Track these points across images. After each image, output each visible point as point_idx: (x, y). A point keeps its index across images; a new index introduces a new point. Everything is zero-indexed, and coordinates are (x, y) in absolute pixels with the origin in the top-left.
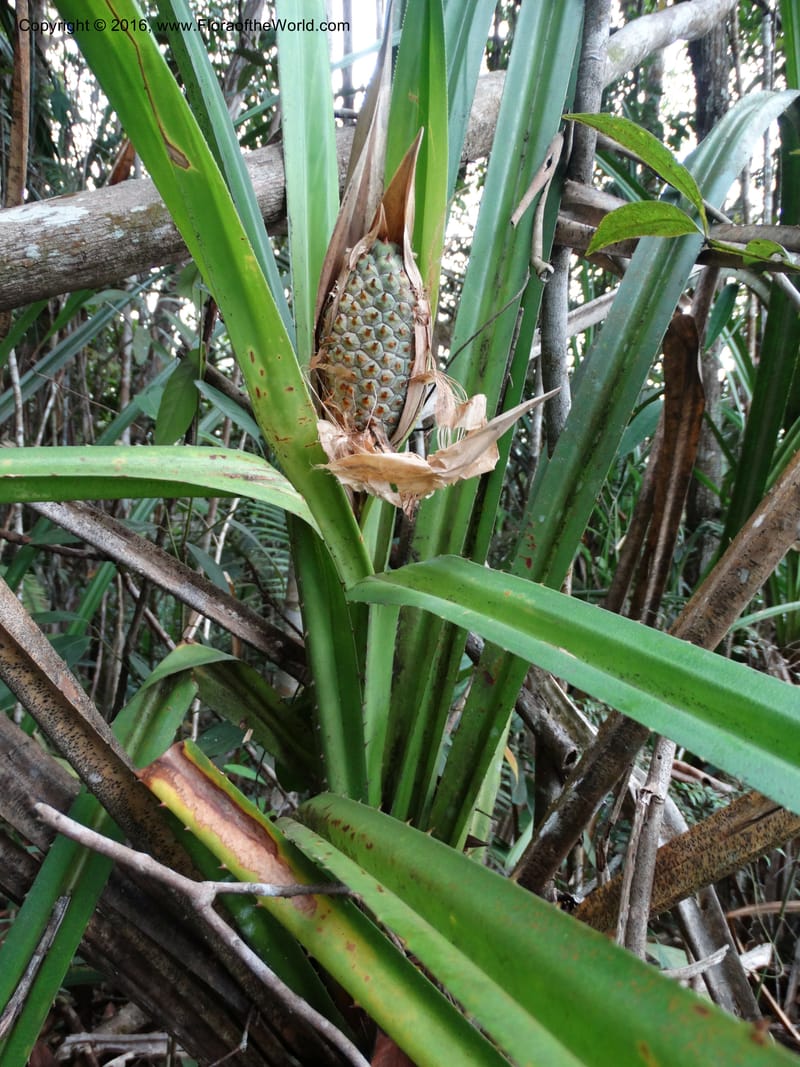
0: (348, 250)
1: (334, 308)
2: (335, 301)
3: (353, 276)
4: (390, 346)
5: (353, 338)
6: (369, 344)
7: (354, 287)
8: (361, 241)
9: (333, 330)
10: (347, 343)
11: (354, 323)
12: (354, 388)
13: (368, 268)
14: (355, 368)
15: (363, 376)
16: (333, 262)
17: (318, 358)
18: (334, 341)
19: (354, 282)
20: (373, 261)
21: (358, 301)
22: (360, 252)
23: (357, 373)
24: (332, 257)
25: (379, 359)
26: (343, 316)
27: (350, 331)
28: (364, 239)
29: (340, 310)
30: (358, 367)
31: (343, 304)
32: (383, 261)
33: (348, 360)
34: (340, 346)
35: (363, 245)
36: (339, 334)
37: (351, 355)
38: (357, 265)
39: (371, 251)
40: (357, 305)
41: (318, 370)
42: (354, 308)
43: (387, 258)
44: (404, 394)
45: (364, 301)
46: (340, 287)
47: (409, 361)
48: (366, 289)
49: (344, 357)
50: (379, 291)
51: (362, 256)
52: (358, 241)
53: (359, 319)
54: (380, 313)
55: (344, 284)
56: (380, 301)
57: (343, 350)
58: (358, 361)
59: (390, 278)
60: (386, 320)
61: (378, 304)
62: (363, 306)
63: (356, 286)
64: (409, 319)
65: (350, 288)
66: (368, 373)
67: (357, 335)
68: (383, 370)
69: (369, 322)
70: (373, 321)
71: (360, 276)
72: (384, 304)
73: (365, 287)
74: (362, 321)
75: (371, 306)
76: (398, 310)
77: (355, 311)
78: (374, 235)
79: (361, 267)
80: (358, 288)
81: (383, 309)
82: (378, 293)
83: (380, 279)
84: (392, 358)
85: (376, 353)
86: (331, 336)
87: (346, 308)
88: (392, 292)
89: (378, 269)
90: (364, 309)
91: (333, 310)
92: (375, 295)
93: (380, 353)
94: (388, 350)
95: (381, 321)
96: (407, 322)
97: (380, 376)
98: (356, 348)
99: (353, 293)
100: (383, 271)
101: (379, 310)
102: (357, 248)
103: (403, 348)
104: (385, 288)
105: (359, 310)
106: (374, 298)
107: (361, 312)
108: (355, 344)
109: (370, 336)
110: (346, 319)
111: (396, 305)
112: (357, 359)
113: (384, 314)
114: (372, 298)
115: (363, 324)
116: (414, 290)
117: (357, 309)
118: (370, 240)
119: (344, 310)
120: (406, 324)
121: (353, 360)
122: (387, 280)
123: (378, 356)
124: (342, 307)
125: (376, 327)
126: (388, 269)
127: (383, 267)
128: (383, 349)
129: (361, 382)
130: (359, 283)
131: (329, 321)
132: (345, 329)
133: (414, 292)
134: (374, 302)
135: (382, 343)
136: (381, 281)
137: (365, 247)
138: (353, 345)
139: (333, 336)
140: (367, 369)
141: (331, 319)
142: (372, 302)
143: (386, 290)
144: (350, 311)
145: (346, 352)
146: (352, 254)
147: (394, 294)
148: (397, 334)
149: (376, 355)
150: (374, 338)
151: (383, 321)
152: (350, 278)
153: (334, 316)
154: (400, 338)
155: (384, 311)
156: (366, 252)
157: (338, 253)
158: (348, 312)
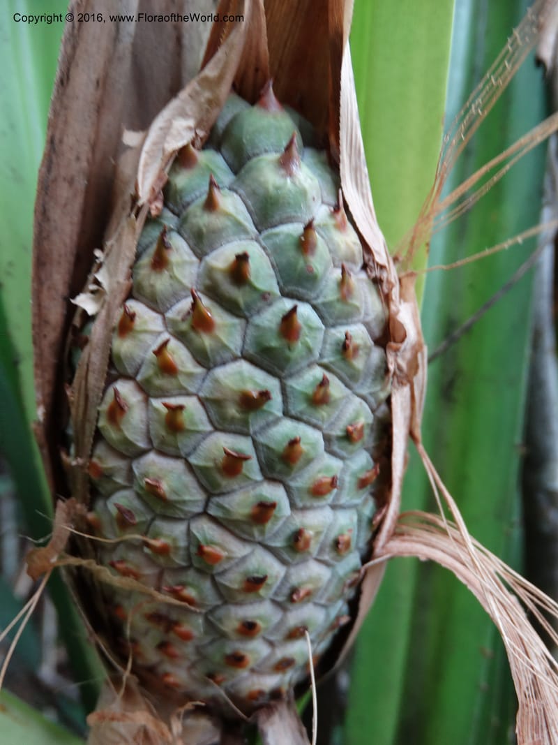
0: (130, 138)
1: (91, 358)
2: (96, 331)
3: (155, 233)
5: (174, 481)
7: (161, 283)
8: (175, 104)
10: (152, 496)
13: (210, 205)
14: (191, 576)
15: (221, 596)
16: (81, 183)
18: (107, 476)
19: (160, 263)
20: (224, 176)
21: (181, 336)
22: (174, 144)
23: (199, 589)
24: (76, 164)
25: (278, 543)
26: (128, 391)
27: (162, 453)
28: (184, 95)
29: (115, 369)
30: (201, 572)
31: (123, 346)
32: (268, 175)
34: (128, 498)
35: (183, 114)
36: (122, 456)
38: (167, 193)
39: (215, 138)
40: (179, 354)
42: (168, 369)
43: (285, 162)
44: (351, 595)
45: (206, 341)
46: (111, 276)
48: (213, 291)
50: (265, 297)
51: (182, 158)
52: (165, 103)
53: (193, 409)
54: (272, 384)
55: (124, 267)
56: (274, 343)
57: (143, 514)
59: (304, 244)
60: (299, 407)
61: (265, 351)
62: (205, 359)
63: (171, 277)
64: (369, 380)
65: (146, 283)
66: (240, 597)
67: (190, 468)
68: (293, 570)
69: (233, 419)
70: (251, 417)
71: (184, 238)
72: (287, 352)
73: (207, 282)
74: (205, 418)
75: (235, 359)
76: (338, 357)
77: (173, 380)
78: (220, 78)
79: (181, 199)
80: (177, 286)
81: (282, 369)
82: (260, 304)
83: (264, 249)
84: (320, 529)
85: (269, 525)
86: (95, 460)
87: (139, 361)
88: (313, 295)
89: (252, 208)
90: (209, 369)
91: (90, 369)
92: (247, 314)
93: (280, 523)
94: (308, 504)
95: (280, 414)
96: (365, 392)
97: (286, 591)
98: (190, 512)
99: (160, 305)
100: (273, 217)
101: (270, 372)
102: (161, 129)
103: (354, 481)
104: (286, 283)
105: (190, 375)
106: (246, 327)
107: (199, 381)
108: (184, 502)
109: (239, 476)
110: (143, 405)
111: (329, 341)
112: (194, 550)
113: (291, 387)
114: (239, 328)
115: (209, 428)
116: (377, 273)
117: (182, 372)
118: (207, 95)
119: (130, 371)
120: (364, 398)
121: (182, 552)
122: (292, 253)
123: (276, 535)
124: (122, 356)
125: (261, 439)
126: (289, 204)
127: (271, 198)
128: (293, 506)
129: (220, 613)
130: (178, 264)
131: (82, 403)
132: (142, 444)
133: (377, 282)
134: (248, 341)
135: (288, 490)
136: (267, 254)
137: (191, 123)
138: (178, 506)
139: (100, 458)
140: (236, 586)
141: (87, 397)
142: (239, 342)
143: (291, 288)
144: (156, 374)
145: (153, 520)
146: (147, 153)
147: (320, 301)
148: (336, 442)
149: (267, 535)
150: (259, 477)
151: (286, 414)
152: (146, 241)
153: (96, 390)
154: (344, 453)
155: (291, 376)
156: (198, 143)
157: (94, 147)
158: (148, 381)
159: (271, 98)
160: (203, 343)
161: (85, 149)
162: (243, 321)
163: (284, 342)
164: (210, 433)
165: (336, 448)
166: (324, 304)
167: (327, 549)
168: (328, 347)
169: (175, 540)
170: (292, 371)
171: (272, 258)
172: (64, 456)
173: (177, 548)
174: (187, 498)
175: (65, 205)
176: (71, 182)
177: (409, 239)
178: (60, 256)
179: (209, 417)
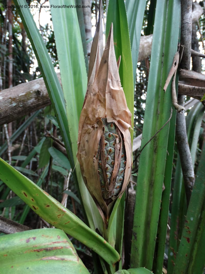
44: (123, 175)
47: (123, 161)
50: (107, 132)
54: (108, 142)
56: (108, 137)
61: (107, 138)
81: (109, 141)
82: (106, 133)
85: (108, 160)
93: (110, 160)
95: (109, 146)
101: (108, 141)
123: (109, 162)
125: (107, 149)
135: (111, 156)
143: (110, 131)
149: (108, 162)
151: (110, 146)
155: (110, 141)
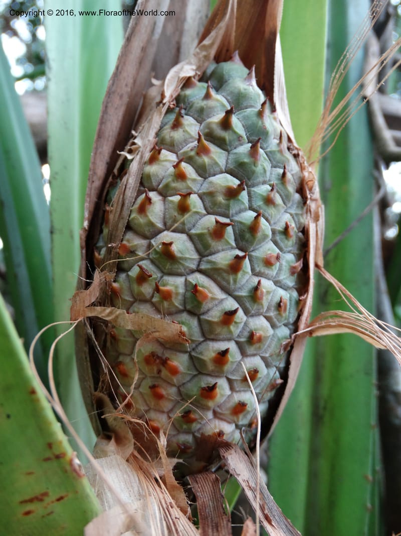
1: (131, 180)
2: (134, 167)
4: (268, 263)
5: (181, 245)
6: (223, 257)
7: (178, 135)
9: (129, 227)
10: (166, 256)
11: (183, 208)
12: (180, 362)
13: (207, 96)
14: (185, 316)
15: (203, 334)
16: (126, 99)
17: (94, 293)
18: (132, 252)
19: (177, 125)
21: (189, 160)
22: (185, 75)
23: (189, 326)
24: (125, 88)
25: (243, 293)
26: (153, 195)
27: (172, 231)
29: (145, 183)
30: (191, 313)
31: (152, 169)
32: (239, 84)
33: (167, 296)
34: (145, 264)
35: (190, 63)
36: (145, 237)
37: (175, 284)
38: (179, 100)
39: (205, 78)
41: (94, 322)
42: (181, 176)
44: (282, 365)
45: (206, 159)
46: (144, 139)
48: (209, 137)
49: (157, 289)
50: (240, 138)
51: (187, 83)
53: (195, 202)
55: (152, 133)
56: (246, 160)
57: (155, 273)
58: (194, 297)
59: (262, 113)
60: (258, 203)
61: (241, 165)
62: (203, 172)
63: (184, 131)
64: (295, 206)
65: (167, 137)
66: (218, 330)
67: (191, 237)
68: (251, 320)
69: (220, 203)
70: (232, 202)
71: (190, 116)
72: (253, 167)
73: (207, 130)
74: (202, 205)
75: (222, 172)
76: (279, 182)
77: (184, 184)
78: (212, 44)
79: (188, 100)
80: (187, 136)
81: (249, 179)
82: (237, 143)
83: (238, 119)
84: (269, 290)
85: (239, 276)
86: (124, 242)
87: (161, 177)
88: (265, 146)
89: (230, 100)
90: (205, 178)
91: (128, 186)
92: (229, 149)
93: (245, 279)
94: (262, 271)
95: (247, 206)
96: (293, 212)
97: (246, 334)
98: (188, 267)
99: (176, 147)
100: (242, 104)
102: (176, 72)
103: (288, 267)
104: (251, 135)
105: (194, 180)
106: (228, 155)
107: (199, 185)
108: (185, 259)
109: (223, 240)
110: (162, 202)
111: (273, 173)
112: (189, 294)
113: (254, 191)
114: (224, 155)
115: (204, 212)
116: (295, 152)
117: (190, 179)
118: (204, 53)
119: (155, 184)
120: (291, 215)
121: (180, 297)
122: (255, 119)
123: (243, 287)
124: (151, 174)
125: (236, 219)
126: (251, 98)
127: (242, 93)
128: (253, 270)
129: (200, 348)
130: (188, 125)
131: (119, 210)
132: (160, 225)
133: (296, 156)
134: (229, 161)
135: (250, 259)
136: (240, 121)
137: (194, 67)
138: (181, 261)
139: (128, 241)
140: (216, 320)
141: (123, 205)
142: (224, 162)
143: (253, 138)
144: (173, 181)
145: (162, 277)
146: (169, 80)
147: (269, 150)
148: (278, 234)
150: (234, 244)
151: (251, 207)
152: (166, 120)
153: (131, 199)
154: (282, 245)
155: (253, 186)
156: (197, 78)
157: (135, 82)
158: (167, 186)
159: (237, 58)
160: (204, 161)
161: (131, 81)
162: (227, 153)
163: (252, 160)
164: (205, 215)
165: (278, 238)
166: (270, 152)
167: (273, 309)
168: (273, 176)
169: (177, 287)
170: (255, 182)
171: (243, 122)
172: (96, 254)
173: (177, 294)
174: (187, 256)
175: (116, 108)
176: (121, 97)
177: (309, 148)
178: (109, 136)
179: (204, 206)
